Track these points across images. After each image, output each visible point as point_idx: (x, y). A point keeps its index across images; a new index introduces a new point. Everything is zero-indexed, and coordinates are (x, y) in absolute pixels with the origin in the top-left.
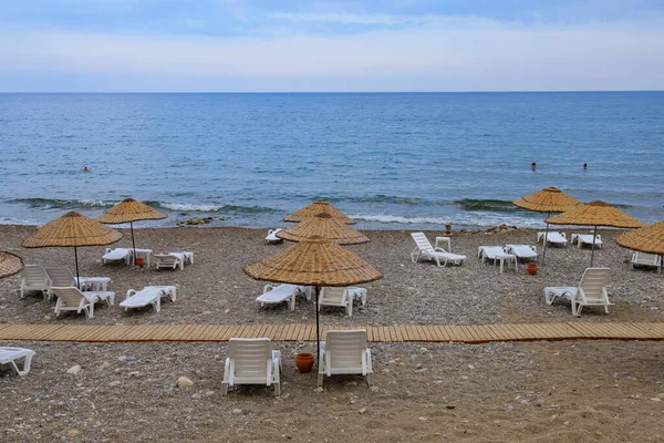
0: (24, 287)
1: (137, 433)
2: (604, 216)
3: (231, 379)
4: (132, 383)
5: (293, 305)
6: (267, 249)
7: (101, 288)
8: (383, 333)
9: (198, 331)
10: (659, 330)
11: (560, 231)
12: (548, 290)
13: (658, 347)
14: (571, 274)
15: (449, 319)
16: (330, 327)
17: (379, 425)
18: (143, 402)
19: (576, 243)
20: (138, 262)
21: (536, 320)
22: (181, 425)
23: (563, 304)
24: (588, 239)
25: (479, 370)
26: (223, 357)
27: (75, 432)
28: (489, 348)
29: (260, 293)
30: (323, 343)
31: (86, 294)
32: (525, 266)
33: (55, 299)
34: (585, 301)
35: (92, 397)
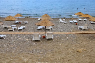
0: (4, 27)
1: (21, 46)
2: (87, 16)
3: (34, 39)
4: (20, 40)
5: (42, 29)
6: (38, 21)
7: (15, 27)
8: (55, 33)
9: (29, 33)
10: (94, 32)
11: (81, 18)
12: (79, 27)
13: (94, 35)
14: (82, 25)
15: (64, 31)
16: (47, 32)
17: (54, 45)
18: (21, 42)
19: (83, 20)
20: (20, 23)
21: (77, 31)
22: (27, 46)
23: (81, 29)
24: (85, 19)
25: (68, 38)
26: (32, 36)
27: (12, 46)
28: (70, 35)
29: (37, 27)
30: (46, 34)
31: (13, 27)
32: (76, 23)
33: (8, 28)
34: (84, 28)
35: (14, 42)
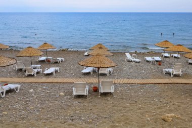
0: (17, 68)
1: (49, 108)
2: (181, 49)
3: (75, 93)
4: (47, 94)
5: (92, 73)
6: (85, 57)
7: (38, 68)
8: (117, 81)
9: (66, 80)
11: (168, 53)
12: (164, 70)
14: (171, 65)
15: (136, 77)
16: (102, 79)
17: (116, 106)
18: (50, 99)
19: (172, 56)
20: (49, 61)
21: (161, 78)
22: (61, 106)
23: (168, 74)
24: (176, 55)
25: (144, 92)
26: (72, 87)
27: (32, 107)
28: (147, 86)
29: (83, 70)
30: (100, 84)
31: (34, 70)
32: (158, 63)
33: (26, 71)
34: (175, 73)
35: (37, 98)
